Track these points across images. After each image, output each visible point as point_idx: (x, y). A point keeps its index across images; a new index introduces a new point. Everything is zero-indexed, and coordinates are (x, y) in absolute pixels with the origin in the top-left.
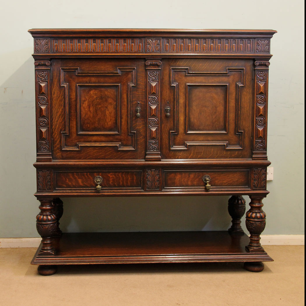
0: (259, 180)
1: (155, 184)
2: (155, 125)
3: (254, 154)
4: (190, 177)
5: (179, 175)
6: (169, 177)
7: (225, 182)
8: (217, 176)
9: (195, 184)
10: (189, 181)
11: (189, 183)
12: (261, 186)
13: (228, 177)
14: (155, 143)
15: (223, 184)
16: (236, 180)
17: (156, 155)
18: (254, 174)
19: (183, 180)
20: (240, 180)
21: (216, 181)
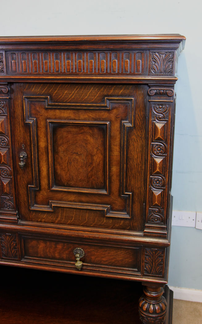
0: (153, 264)
1: (11, 252)
2: (7, 177)
3: (146, 227)
4: (57, 248)
5: (42, 244)
6: (30, 245)
7: (104, 259)
8: (93, 251)
9: (65, 257)
10: (56, 252)
11: (57, 255)
12: (156, 272)
13: (109, 255)
14: (9, 200)
15: (102, 262)
16: (121, 259)
17: (12, 215)
18: (147, 255)
19: (48, 250)
20: (127, 260)
21: (93, 257)
